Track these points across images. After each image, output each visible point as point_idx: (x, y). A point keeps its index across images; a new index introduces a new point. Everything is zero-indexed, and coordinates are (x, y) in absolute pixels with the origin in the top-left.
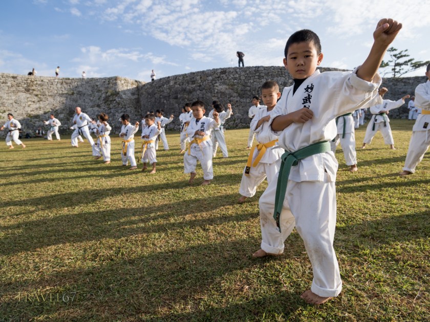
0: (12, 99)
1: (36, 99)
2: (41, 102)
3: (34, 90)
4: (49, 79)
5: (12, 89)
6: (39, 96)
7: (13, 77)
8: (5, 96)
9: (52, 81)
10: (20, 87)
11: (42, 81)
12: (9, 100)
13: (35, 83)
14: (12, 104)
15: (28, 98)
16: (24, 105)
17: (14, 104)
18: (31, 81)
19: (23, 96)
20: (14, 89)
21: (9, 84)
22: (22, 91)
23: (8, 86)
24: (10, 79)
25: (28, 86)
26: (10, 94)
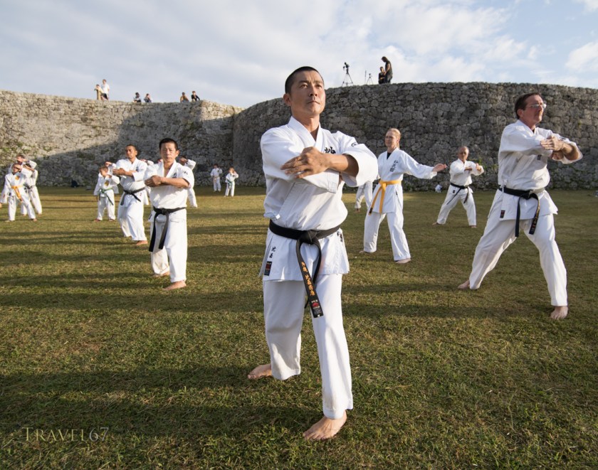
0: (62, 132)
1: (93, 132)
2: (99, 137)
3: (92, 120)
4: (115, 104)
5: (64, 119)
6: (98, 128)
7: (69, 102)
8: (55, 128)
9: (118, 107)
10: (76, 116)
11: (105, 107)
12: (58, 133)
13: (96, 109)
14: (61, 138)
15: (83, 131)
16: (76, 141)
17: (64, 139)
18: (90, 107)
19: (77, 127)
20: (68, 118)
21: (62, 111)
22: (76, 122)
23: (60, 115)
24: (63, 104)
25: (86, 114)
26: (61, 125)
